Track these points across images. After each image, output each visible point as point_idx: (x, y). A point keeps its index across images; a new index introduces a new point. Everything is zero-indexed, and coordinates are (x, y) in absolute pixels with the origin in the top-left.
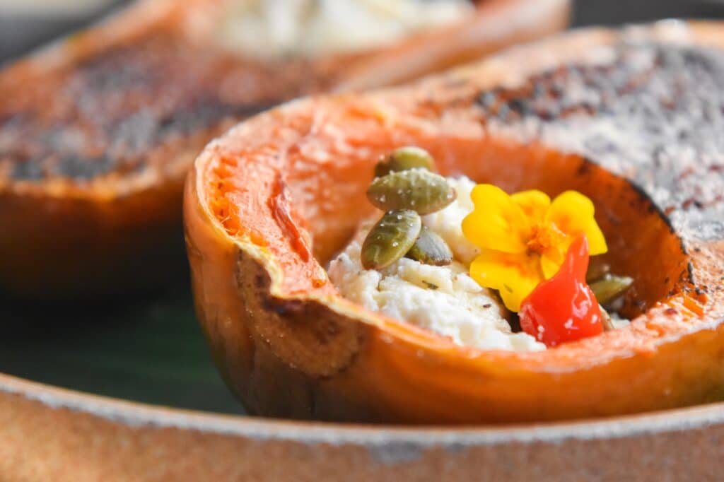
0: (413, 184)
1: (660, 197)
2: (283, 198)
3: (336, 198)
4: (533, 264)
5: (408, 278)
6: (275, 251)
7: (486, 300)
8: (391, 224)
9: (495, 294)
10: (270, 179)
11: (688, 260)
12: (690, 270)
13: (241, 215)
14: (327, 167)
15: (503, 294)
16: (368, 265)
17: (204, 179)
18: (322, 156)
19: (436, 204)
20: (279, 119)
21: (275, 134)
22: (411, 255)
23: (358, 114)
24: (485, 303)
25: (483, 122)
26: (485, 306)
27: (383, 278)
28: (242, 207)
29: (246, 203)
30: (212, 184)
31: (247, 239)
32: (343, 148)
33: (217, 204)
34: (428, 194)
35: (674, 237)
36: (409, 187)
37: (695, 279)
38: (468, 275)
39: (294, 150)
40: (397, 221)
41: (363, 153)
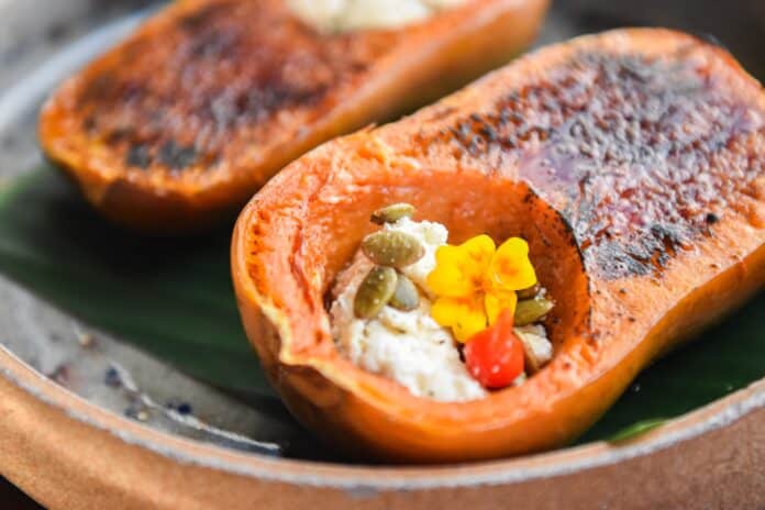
0: (394, 244)
1: (581, 231)
2: (300, 255)
3: (347, 223)
4: (480, 300)
5: (386, 324)
6: (289, 312)
7: (443, 335)
8: (375, 282)
9: (449, 330)
10: (292, 232)
11: (591, 301)
12: (589, 313)
13: (268, 275)
14: (340, 205)
15: (455, 329)
16: (358, 315)
17: (244, 238)
18: (335, 199)
19: (409, 260)
20: (306, 164)
21: (302, 182)
22: (390, 304)
23: (365, 155)
24: (441, 339)
25: (457, 155)
26: (442, 342)
27: (367, 324)
28: (268, 268)
29: (272, 263)
30: (250, 242)
31: (270, 300)
32: (351, 188)
33: (252, 262)
34: (404, 253)
35: (583, 276)
36: (390, 247)
37: (592, 323)
38: (430, 316)
39: (313, 198)
40: (379, 280)
41: (367, 189)
